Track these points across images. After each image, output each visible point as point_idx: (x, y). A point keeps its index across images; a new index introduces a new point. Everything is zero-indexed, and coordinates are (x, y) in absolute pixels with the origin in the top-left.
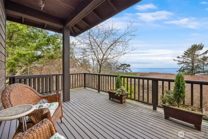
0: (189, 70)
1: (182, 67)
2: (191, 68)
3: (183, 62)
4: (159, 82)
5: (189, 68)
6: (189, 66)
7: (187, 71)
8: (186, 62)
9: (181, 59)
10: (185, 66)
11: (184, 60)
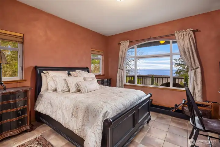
0: (185, 72)
1: (178, 69)
2: (186, 70)
3: (179, 65)
4: (176, 79)
5: (184, 70)
6: (185, 68)
7: (183, 73)
8: (182, 65)
9: (177, 61)
10: (181, 68)
11: (181, 62)
